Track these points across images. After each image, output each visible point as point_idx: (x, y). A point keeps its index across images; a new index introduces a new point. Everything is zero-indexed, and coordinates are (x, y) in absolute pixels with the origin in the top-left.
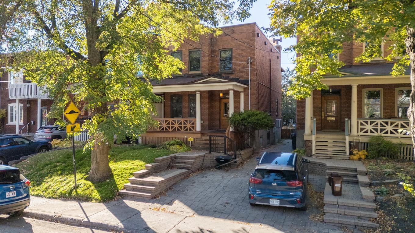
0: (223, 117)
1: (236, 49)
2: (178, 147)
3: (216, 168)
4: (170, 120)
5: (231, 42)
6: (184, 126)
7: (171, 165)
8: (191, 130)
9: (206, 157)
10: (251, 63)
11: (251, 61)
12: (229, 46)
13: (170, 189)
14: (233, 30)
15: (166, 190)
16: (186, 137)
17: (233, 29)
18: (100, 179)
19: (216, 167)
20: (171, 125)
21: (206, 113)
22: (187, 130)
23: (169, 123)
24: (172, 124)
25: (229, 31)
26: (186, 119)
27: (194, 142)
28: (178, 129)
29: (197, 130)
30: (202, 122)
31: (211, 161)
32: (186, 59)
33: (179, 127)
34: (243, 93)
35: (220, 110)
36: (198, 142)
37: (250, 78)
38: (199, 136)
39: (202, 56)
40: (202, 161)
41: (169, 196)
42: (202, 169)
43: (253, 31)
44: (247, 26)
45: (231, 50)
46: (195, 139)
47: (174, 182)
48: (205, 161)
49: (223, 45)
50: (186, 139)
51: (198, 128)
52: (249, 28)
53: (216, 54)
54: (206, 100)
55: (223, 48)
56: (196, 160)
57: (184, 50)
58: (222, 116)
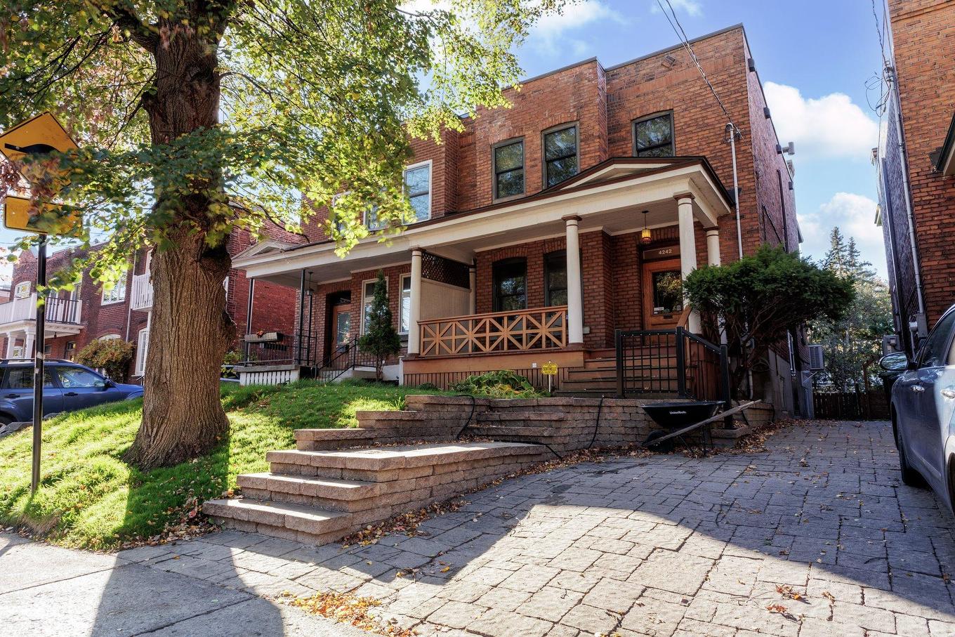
0: (653, 315)
1: (686, 110)
2: (507, 388)
3: (652, 448)
4: (488, 318)
5: (667, 94)
6: (530, 331)
7: (472, 429)
8: (554, 345)
9: (606, 410)
10: (737, 137)
11: (738, 131)
12: (662, 106)
13: (447, 505)
14: (670, 58)
15: (426, 512)
16: (534, 365)
17: (673, 56)
18: (168, 456)
19: (652, 442)
20: (488, 334)
21: (599, 300)
22: (538, 344)
23: (483, 330)
24: (494, 329)
25: (660, 63)
26: (536, 310)
27: (561, 376)
28: (511, 346)
29: (571, 341)
30: (587, 330)
31: (629, 425)
32: (535, 156)
33: (513, 336)
34: (716, 232)
35: (641, 295)
36: (575, 377)
37: (736, 184)
38: (577, 359)
39: (581, 141)
40: (591, 423)
41: (428, 536)
42: (593, 452)
43: (735, 49)
44: (714, 40)
45: (667, 116)
46: (566, 370)
47: (472, 484)
48: (603, 424)
49: (642, 107)
50: (535, 372)
51: (576, 334)
52: (722, 43)
53: (623, 133)
54: (598, 264)
55: (645, 113)
56: (569, 417)
57: (528, 133)
58: (647, 313)
